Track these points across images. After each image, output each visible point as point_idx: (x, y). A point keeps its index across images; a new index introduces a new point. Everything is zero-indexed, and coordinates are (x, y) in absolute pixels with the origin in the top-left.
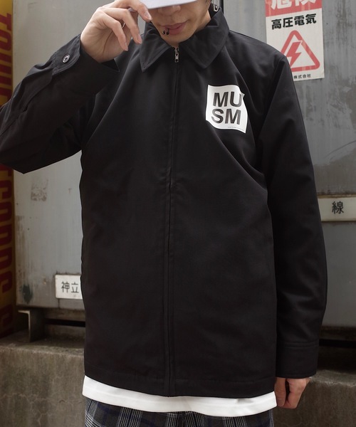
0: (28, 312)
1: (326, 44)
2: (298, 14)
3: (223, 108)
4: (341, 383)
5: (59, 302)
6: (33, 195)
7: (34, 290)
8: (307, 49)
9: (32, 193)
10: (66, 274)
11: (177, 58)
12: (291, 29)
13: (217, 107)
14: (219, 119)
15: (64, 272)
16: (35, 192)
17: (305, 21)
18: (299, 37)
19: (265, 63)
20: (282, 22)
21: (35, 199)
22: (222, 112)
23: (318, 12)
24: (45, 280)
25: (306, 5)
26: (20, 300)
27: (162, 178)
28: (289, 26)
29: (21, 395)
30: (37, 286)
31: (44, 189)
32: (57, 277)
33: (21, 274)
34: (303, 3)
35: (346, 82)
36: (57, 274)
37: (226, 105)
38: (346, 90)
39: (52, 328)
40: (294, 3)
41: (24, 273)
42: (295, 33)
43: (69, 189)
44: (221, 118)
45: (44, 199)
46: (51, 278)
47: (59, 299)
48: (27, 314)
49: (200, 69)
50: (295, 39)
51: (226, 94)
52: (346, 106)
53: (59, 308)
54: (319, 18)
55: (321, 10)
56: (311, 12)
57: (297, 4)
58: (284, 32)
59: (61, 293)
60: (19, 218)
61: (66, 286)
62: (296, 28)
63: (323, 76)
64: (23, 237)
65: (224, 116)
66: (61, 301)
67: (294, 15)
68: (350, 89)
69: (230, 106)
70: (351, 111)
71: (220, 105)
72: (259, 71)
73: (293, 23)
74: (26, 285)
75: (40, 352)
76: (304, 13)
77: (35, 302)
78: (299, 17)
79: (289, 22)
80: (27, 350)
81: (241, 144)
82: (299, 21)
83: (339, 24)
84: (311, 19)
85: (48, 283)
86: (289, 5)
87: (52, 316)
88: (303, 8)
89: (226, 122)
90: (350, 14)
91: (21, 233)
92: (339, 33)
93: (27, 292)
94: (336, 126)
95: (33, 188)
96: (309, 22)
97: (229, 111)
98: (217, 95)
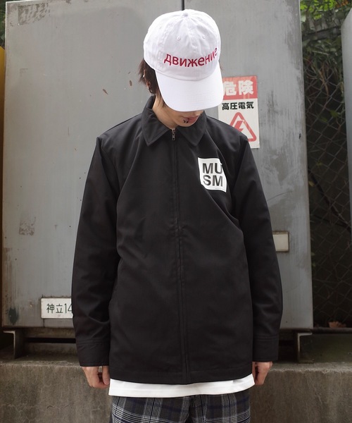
0: (13, 332)
1: (260, 124)
2: (241, 101)
3: (210, 174)
4: (276, 370)
5: (44, 322)
6: (21, 230)
7: (20, 312)
8: (248, 126)
9: (20, 228)
10: (51, 297)
11: (174, 137)
12: (236, 111)
13: (206, 174)
14: (208, 183)
15: (50, 296)
16: (23, 227)
17: (246, 107)
18: (242, 118)
19: (234, 141)
20: (229, 105)
21: (23, 234)
22: (209, 178)
23: (255, 101)
24: (31, 303)
25: (247, 94)
26: (6, 322)
27: (172, 226)
28: (235, 108)
29: (10, 405)
30: (23, 308)
31: (32, 225)
32: (42, 300)
33: (7, 299)
34: (245, 93)
35: (274, 152)
36: (43, 297)
37: (212, 172)
38: (275, 157)
39: (31, 346)
40: (238, 93)
41: (11, 298)
42: (238, 114)
43: (56, 226)
44: (209, 182)
45: (32, 233)
46: (37, 301)
47: (44, 319)
48: (13, 334)
49: (192, 146)
50: (239, 119)
51: (211, 164)
52: (274, 169)
53: (44, 327)
54: (255, 105)
55: (257, 99)
56: (250, 100)
57: (240, 94)
58: (231, 113)
59: (46, 314)
60: (7, 250)
61: (51, 307)
62: (240, 110)
63: (259, 147)
64: (11, 266)
65: (211, 180)
66: (46, 321)
67: (238, 101)
68: (277, 157)
69: (214, 173)
70: (278, 173)
71: (208, 172)
72: (231, 147)
73: (237, 107)
74: (13, 308)
75: (29, 365)
76: (245, 101)
77: (21, 323)
78: (242, 103)
79: (235, 106)
80: (16, 365)
81: (225, 201)
82: (242, 106)
83: (269, 111)
84: (250, 105)
85: (34, 306)
86: (235, 93)
87: (33, 335)
88: (244, 97)
89: (214, 185)
90: (277, 105)
91: (9, 262)
92: (269, 117)
93: (13, 314)
94: (268, 182)
95: (21, 224)
96: (249, 107)
97: (215, 177)
98: (204, 165)
